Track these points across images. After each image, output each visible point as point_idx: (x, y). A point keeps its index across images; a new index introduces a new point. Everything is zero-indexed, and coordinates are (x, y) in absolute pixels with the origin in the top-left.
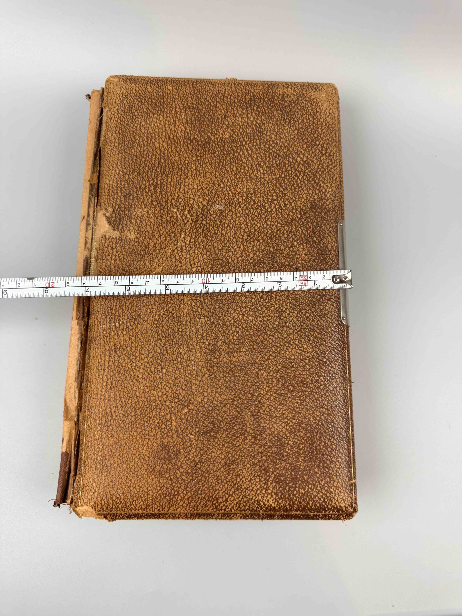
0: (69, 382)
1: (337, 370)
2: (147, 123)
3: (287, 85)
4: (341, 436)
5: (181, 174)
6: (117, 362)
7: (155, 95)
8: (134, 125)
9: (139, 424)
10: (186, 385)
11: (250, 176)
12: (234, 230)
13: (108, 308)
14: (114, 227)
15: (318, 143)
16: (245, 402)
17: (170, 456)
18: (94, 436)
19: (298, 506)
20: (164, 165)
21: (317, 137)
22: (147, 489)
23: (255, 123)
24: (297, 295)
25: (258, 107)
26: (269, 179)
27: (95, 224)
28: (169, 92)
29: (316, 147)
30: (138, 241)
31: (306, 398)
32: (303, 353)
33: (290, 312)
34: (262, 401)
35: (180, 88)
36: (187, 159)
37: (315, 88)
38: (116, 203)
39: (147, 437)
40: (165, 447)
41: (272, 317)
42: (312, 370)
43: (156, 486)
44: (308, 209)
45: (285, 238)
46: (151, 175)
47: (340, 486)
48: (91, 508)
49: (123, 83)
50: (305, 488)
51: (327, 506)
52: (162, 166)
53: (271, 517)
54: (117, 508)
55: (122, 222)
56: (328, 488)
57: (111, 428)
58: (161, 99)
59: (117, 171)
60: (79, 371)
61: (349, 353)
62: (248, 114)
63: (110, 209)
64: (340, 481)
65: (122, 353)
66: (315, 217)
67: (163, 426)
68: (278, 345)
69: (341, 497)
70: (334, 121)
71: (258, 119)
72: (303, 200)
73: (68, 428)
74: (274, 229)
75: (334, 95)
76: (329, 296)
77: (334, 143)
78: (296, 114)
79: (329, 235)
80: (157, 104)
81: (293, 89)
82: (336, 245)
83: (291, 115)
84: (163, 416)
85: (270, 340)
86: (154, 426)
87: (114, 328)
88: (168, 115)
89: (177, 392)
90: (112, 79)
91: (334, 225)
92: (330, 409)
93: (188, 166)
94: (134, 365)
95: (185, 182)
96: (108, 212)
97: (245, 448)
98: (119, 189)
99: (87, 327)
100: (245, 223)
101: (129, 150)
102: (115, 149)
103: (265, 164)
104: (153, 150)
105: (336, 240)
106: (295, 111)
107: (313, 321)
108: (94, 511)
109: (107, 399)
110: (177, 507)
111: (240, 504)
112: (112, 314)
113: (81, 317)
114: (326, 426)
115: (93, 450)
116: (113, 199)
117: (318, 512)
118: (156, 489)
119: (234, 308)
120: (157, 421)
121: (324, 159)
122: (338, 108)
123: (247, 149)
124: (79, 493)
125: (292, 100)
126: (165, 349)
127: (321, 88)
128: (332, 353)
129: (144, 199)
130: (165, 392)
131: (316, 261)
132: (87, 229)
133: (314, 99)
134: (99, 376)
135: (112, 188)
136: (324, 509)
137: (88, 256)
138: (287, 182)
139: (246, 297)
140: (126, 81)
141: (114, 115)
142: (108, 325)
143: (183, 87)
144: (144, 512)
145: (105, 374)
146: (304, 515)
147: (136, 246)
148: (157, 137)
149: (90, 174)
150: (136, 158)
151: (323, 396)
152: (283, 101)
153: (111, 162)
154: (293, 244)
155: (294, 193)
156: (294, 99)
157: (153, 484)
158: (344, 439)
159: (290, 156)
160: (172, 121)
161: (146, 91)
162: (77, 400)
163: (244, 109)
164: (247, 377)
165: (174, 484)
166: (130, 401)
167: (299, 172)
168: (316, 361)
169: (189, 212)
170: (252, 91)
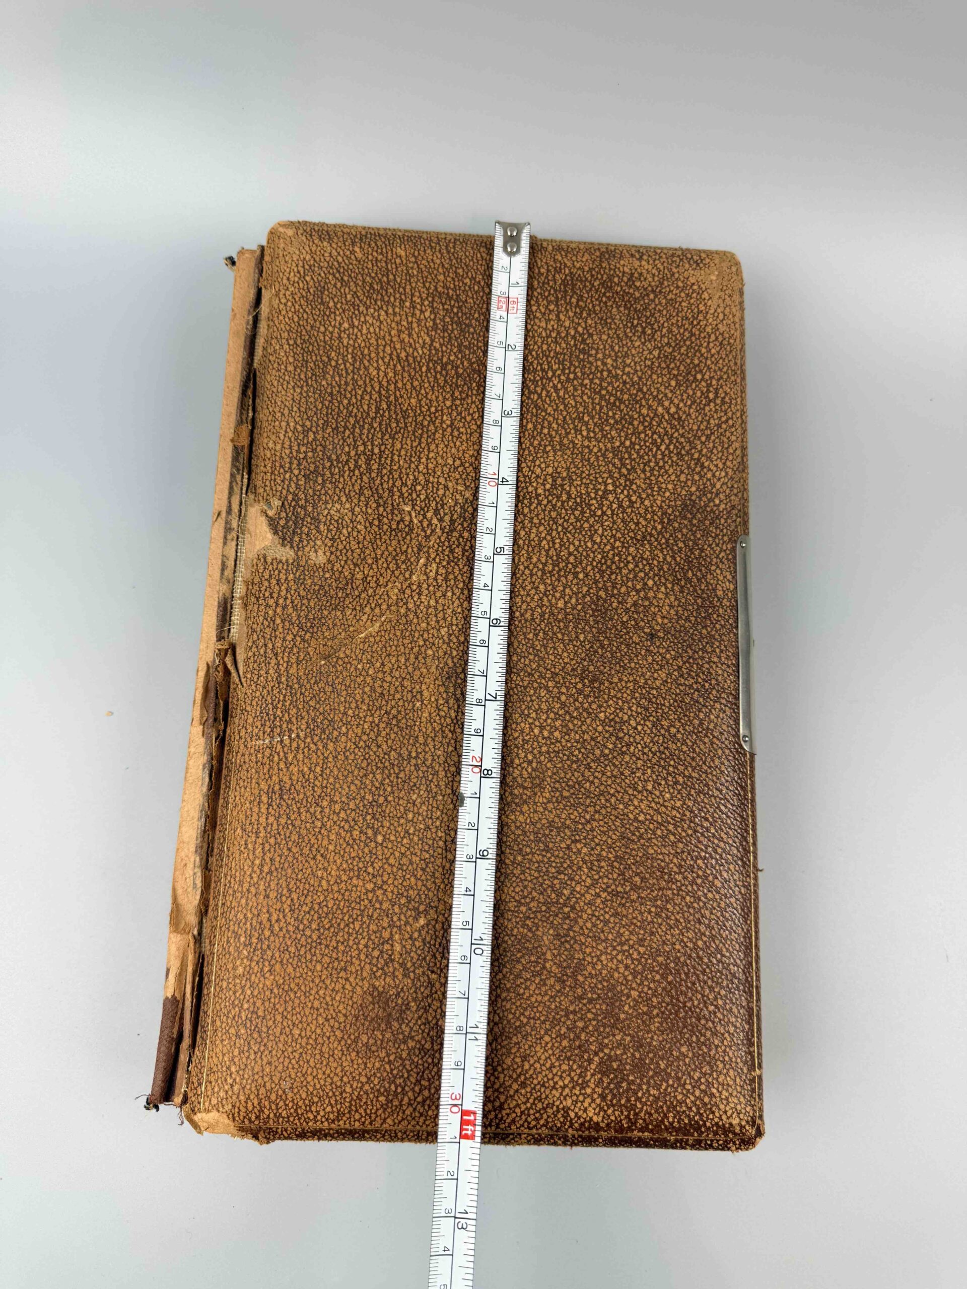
0: (183, 854)
1: (732, 847)
2: (352, 326)
3: (640, 253)
4: (736, 981)
5: (421, 435)
6: (285, 816)
7: (370, 266)
8: (326, 329)
9: (327, 946)
10: (423, 869)
11: (561, 443)
12: (527, 551)
13: (267, 705)
14: (284, 539)
15: (699, 377)
16: (544, 908)
17: (389, 1015)
18: (235, 968)
19: (645, 1120)
20: (386, 414)
21: (698, 365)
22: (341, 1080)
23: (572, 332)
24: (653, 688)
25: (580, 298)
26: (600, 450)
27: (242, 530)
28: (398, 261)
29: (697, 386)
30: (332, 569)
31: (667, 901)
32: (664, 809)
33: (638, 724)
34: (577, 906)
35: (422, 253)
36: (435, 404)
37: (696, 262)
38: (288, 490)
39: (342, 974)
40: (378, 996)
41: (600, 733)
42: (680, 845)
43: (360, 1074)
44: (677, 514)
45: (630, 571)
46: (361, 434)
47: (731, 1083)
48: (225, 1116)
49: (304, 238)
50: (661, 1085)
51: (705, 1122)
52: (382, 416)
53: (589, 1141)
54: (278, 1116)
55: (301, 529)
56: (707, 1086)
57: (269, 953)
58: (383, 275)
59: (292, 424)
60: (205, 832)
61: (754, 812)
62: (559, 313)
63: (276, 503)
64: (731, 1073)
65: (294, 799)
66: (691, 530)
67: (376, 953)
68: (612, 791)
69: (732, 1105)
70: (732, 332)
71: (579, 324)
72: (667, 494)
73: (178, 949)
74: (608, 552)
75: (735, 277)
76: (718, 692)
77: (733, 378)
78: (657, 315)
79: (718, 567)
80: (376, 287)
81: (651, 262)
82: (732, 587)
83: (648, 318)
84: (375, 932)
85: (596, 781)
86: (357, 952)
87: (279, 747)
88: (397, 310)
89: (405, 883)
90: (281, 230)
91: (729, 546)
92: (715, 926)
93: (436, 418)
94: (319, 824)
95: (429, 451)
96: (270, 507)
97: (541, 1002)
98: (295, 462)
99: (222, 741)
100: (549, 538)
101: (316, 381)
102: (287, 378)
103: (592, 418)
104: (365, 382)
105: (733, 577)
106: (655, 309)
107: (684, 743)
108: (231, 1123)
109: (263, 893)
110: (399, 1118)
111: (529, 1115)
112: (275, 718)
113: (211, 720)
114: (706, 960)
115: (233, 998)
116: (283, 481)
117: (685, 1135)
118: (358, 1081)
119: (523, 712)
120: (363, 942)
121: (711, 410)
122: (741, 303)
123: (555, 387)
124: (200, 1084)
125: (650, 285)
126: (381, 793)
127: (707, 260)
128: (721, 811)
129: (345, 484)
130: (380, 882)
131: (693, 619)
132: (225, 538)
133: (693, 284)
134: (246, 844)
135: (281, 458)
136: (698, 1129)
137: (228, 595)
138: (635, 456)
139: (549, 691)
140: (311, 235)
141: (285, 305)
142: (267, 741)
143: (429, 251)
144: (333, 1126)
145: (260, 841)
146: (656, 1141)
147: (326, 579)
148: (373, 355)
149: (233, 425)
150: (329, 398)
151: (703, 898)
152: (630, 287)
153: (279, 403)
154: (645, 584)
155: (649, 478)
156: (653, 284)
157: (352, 1070)
158: (741, 987)
159: (644, 403)
160: (405, 323)
161: (353, 257)
162: (199, 892)
163: (551, 301)
164: (549, 855)
165: (395, 1072)
166: (309, 899)
167: (660, 436)
168: (689, 827)
169: (436, 512)
170: (569, 264)
